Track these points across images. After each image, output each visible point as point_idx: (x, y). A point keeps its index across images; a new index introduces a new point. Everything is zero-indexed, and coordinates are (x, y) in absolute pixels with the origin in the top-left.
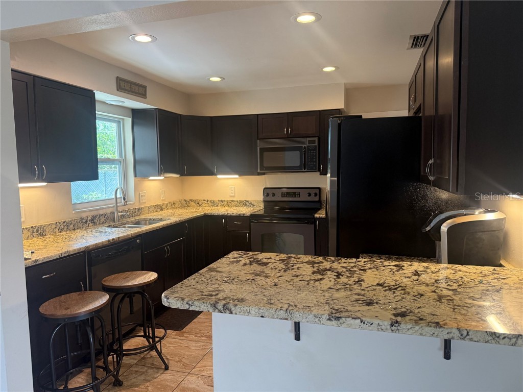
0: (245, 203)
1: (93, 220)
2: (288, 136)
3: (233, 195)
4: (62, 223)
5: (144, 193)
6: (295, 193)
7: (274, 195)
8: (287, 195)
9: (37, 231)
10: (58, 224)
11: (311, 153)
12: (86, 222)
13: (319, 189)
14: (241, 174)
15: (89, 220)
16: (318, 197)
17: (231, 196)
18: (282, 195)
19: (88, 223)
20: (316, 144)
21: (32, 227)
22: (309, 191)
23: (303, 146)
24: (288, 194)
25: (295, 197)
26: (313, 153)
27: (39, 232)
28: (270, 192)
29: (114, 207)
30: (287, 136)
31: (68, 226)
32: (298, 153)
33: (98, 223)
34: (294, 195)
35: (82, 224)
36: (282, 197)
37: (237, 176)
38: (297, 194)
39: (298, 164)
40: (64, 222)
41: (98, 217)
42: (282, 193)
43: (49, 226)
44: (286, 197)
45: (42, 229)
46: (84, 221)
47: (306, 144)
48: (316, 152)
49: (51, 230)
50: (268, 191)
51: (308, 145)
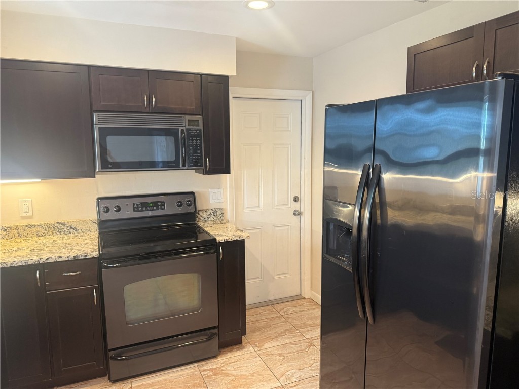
0: (59, 228)
2: (152, 111)
3: (30, 214)
6: (157, 202)
7: (119, 209)
8: (142, 207)
11: (192, 140)
13: (193, 193)
14: (46, 176)
16: (193, 206)
17: (23, 218)
18: (134, 208)
20: (201, 127)
22: (179, 198)
23: (180, 129)
24: (145, 206)
25: (157, 209)
26: (196, 140)
28: (112, 205)
30: (148, 110)
34: (155, 205)
36: (134, 211)
38: (159, 204)
39: (173, 158)
42: (134, 204)
44: (142, 210)
47: (183, 125)
48: (200, 140)
50: (104, 204)
51: (187, 127)
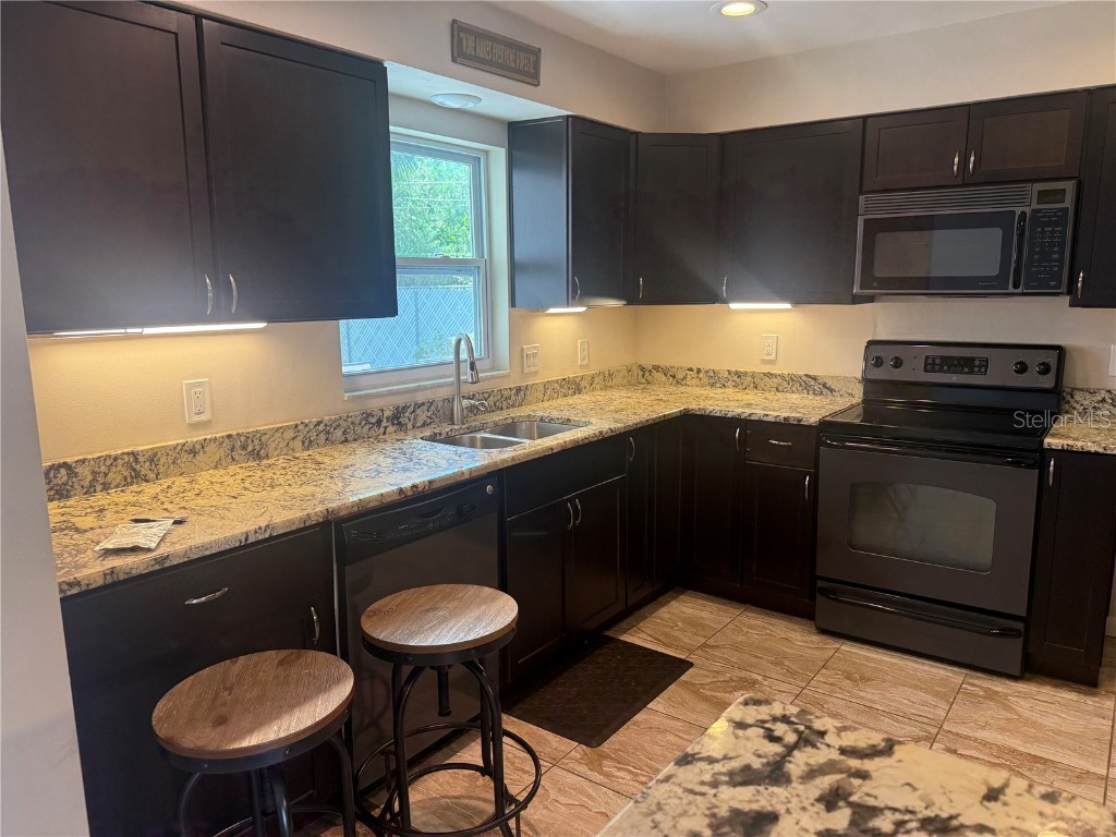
0: (810, 384)
1: (399, 418)
2: (966, 181)
3: (772, 357)
4: (311, 426)
5: (535, 348)
6: (973, 359)
7: (898, 363)
8: (942, 366)
9: (244, 448)
10: (301, 427)
11: (1043, 232)
12: (379, 422)
13: (1060, 350)
14: (797, 301)
15: (388, 419)
16: (1051, 376)
17: (765, 362)
18: (926, 365)
19: (384, 424)
20: (1069, 203)
21: (229, 436)
22: (1021, 355)
23: (1018, 211)
24: (949, 364)
25: (971, 372)
26: (1053, 232)
27: (250, 448)
28: (888, 354)
29: (452, 384)
30: (959, 181)
31: (328, 433)
32: (996, 234)
33: (410, 426)
34: (966, 364)
35: (367, 427)
36: (926, 370)
37: (787, 306)
38: (977, 363)
39: (994, 271)
40: (319, 423)
41: (411, 409)
42: (927, 358)
43: (278, 435)
44: (941, 371)
45: (256, 442)
46: (373, 420)
47: (1026, 203)
48: (1063, 233)
49: (283, 444)
50: (879, 351)
51: (1035, 206)
